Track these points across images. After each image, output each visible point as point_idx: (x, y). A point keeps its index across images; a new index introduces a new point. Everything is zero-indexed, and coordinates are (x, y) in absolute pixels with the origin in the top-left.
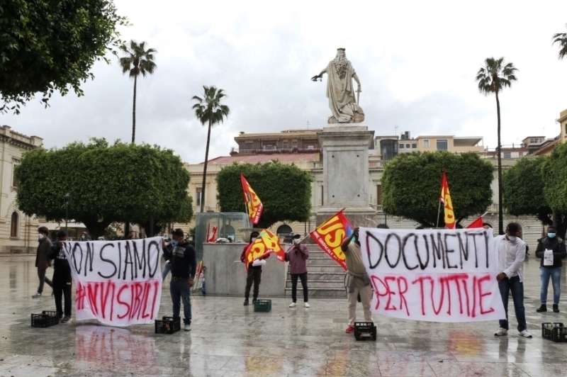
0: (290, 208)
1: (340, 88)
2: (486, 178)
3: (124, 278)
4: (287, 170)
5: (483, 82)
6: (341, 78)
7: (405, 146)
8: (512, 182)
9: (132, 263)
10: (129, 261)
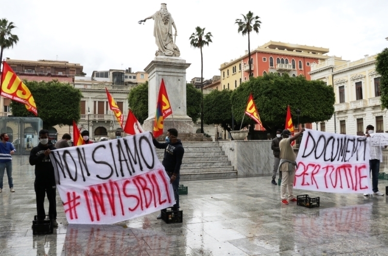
0: (68, 115)
1: (164, 31)
2: (198, 101)
3: (123, 175)
4: (66, 88)
5: (193, 40)
6: (165, 24)
7: (128, 77)
8: (208, 104)
9: (126, 160)
10: (123, 158)
